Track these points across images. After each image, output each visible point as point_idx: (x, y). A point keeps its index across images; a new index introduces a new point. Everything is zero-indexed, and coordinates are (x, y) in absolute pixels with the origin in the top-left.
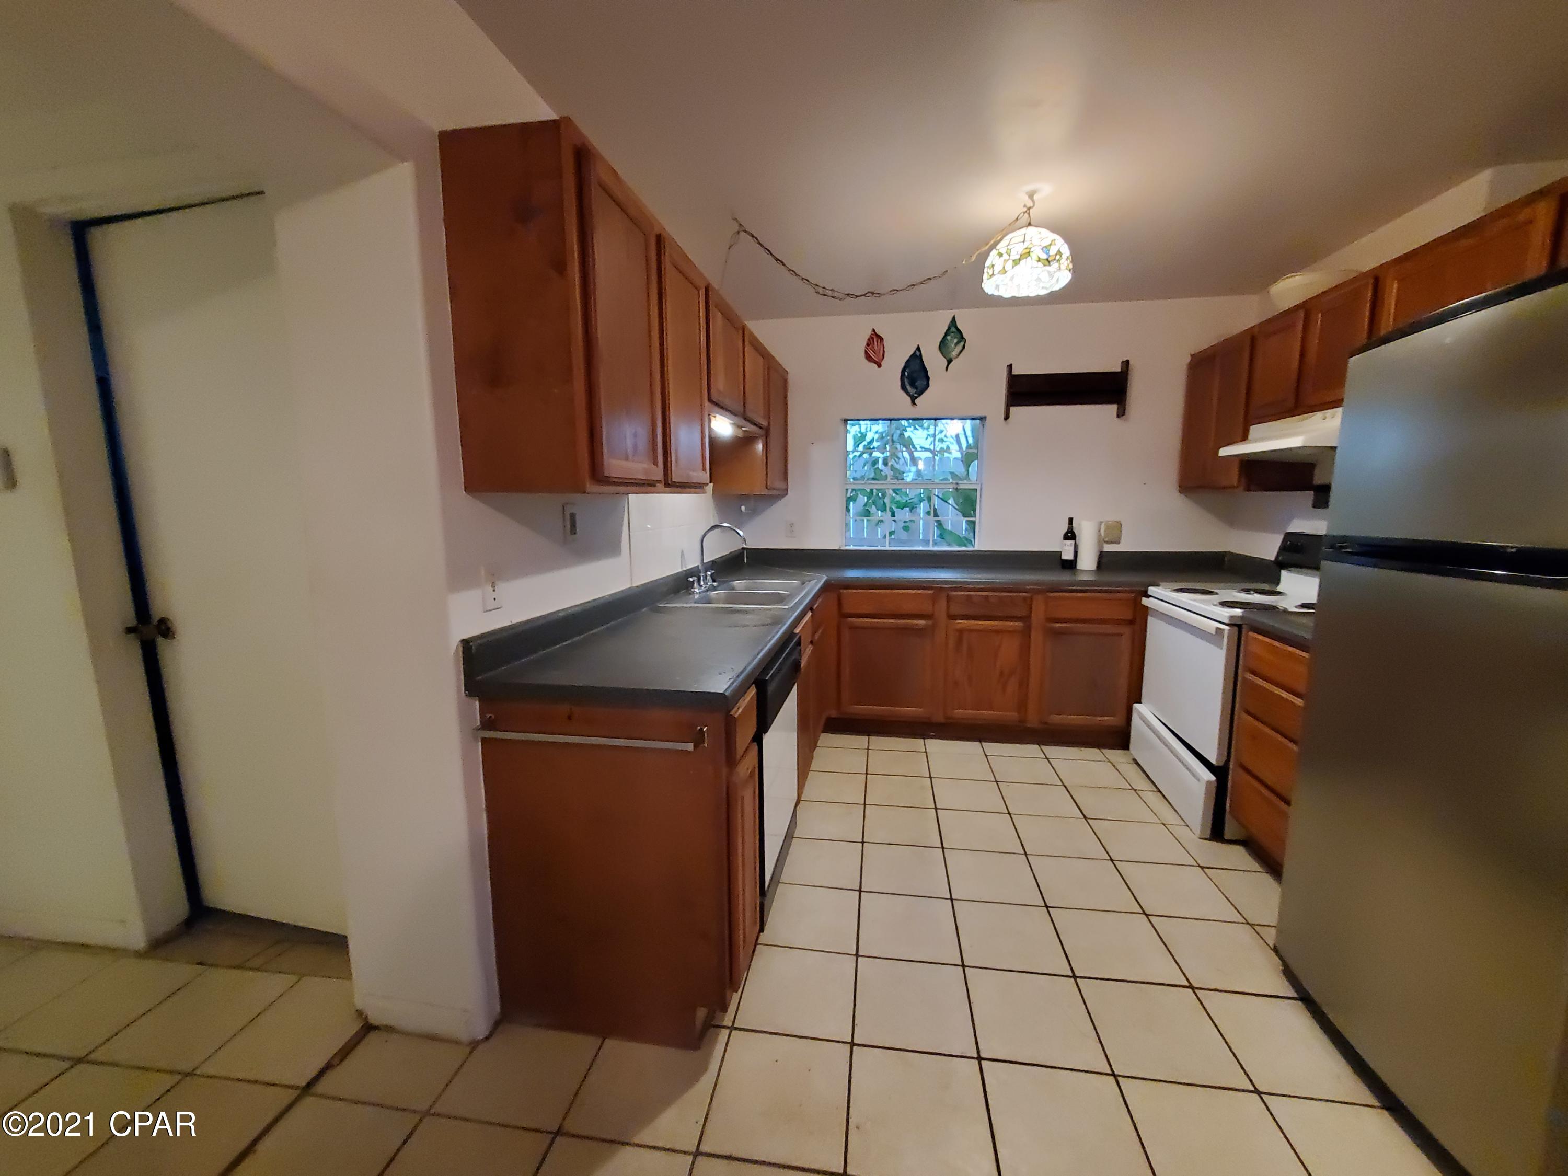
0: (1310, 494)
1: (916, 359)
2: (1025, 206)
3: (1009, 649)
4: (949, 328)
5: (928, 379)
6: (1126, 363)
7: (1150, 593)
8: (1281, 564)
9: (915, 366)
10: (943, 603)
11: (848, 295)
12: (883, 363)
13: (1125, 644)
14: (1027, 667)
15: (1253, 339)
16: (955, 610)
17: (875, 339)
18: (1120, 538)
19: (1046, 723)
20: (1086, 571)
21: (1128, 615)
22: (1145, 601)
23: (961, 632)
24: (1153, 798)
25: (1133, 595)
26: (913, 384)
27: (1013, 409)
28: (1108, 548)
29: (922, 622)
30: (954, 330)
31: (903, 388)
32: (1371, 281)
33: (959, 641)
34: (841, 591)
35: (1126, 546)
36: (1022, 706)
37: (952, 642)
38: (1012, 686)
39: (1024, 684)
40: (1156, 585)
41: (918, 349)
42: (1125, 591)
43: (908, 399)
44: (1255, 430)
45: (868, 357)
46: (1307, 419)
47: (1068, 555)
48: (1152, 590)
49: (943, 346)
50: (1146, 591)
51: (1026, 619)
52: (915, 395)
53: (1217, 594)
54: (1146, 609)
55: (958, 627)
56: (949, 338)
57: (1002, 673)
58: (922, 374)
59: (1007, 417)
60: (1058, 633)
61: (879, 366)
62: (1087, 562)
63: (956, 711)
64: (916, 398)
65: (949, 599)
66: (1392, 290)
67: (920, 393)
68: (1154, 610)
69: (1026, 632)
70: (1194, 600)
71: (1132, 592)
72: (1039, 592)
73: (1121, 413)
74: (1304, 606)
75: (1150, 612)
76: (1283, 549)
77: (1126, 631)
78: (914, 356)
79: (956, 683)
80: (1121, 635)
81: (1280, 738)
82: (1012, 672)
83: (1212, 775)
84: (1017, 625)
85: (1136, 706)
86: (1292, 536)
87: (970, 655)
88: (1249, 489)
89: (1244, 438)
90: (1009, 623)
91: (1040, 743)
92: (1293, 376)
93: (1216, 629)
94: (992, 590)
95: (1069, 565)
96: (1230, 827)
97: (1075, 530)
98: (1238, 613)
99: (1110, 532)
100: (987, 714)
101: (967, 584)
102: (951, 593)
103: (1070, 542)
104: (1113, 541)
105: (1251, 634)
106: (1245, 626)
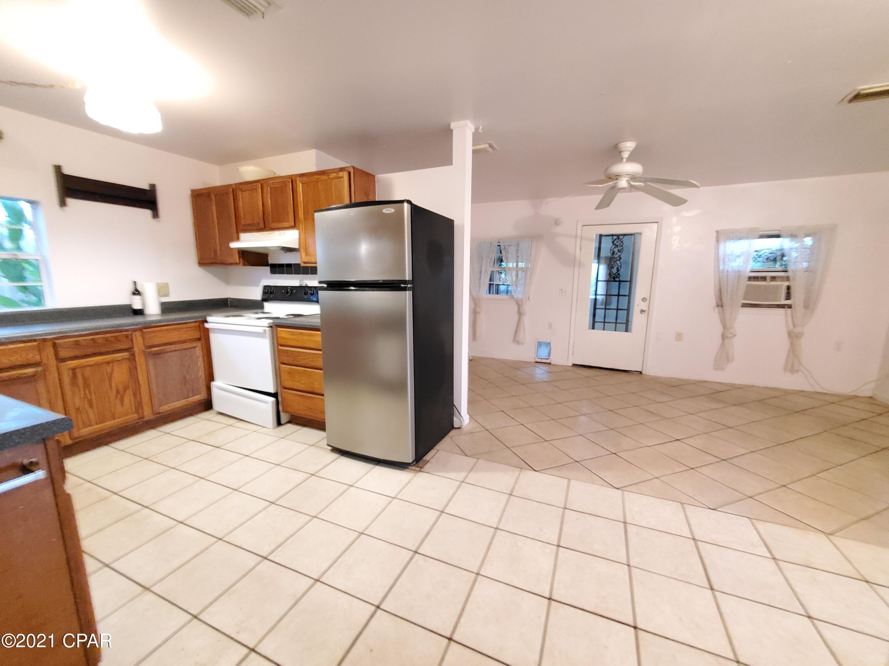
0: (268, 268)
3: (120, 373)
6: (153, 186)
7: (208, 321)
8: (264, 300)
10: (49, 351)
13: (199, 352)
14: (137, 381)
15: (233, 190)
16: (64, 354)
18: (168, 293)
19: (159, 413)
20: (155, 315)
21: (197, 335)
22: (207, 325)
23: (74, 369)
24: (240, 424)
25: (198, 323)
28: (165, 299)
32: (290, 181)
33: (74, 376)
35: (174, 297)
36: (139, 406)
37: (67, 379)
38: (128, 398)
39: (137, 393)
40: (211, 316)
42: (192, 322)
44: (243, 235)
47: (137, 306)
48: (209, 319)
50: (205, 320)
51: (129, 350)
53: (245, 317)
54: (208, 330)
55: (71, 367)
57: (118, 391)
59: (63, 204)
60: (157, 354)
62: (153, 309)
65: (55, 346)
66: (300, 187)
68: (213, 329)
69: (132, 358)
70: (238, 320)
71: (196, 322)
72: (135, 330)
73: (156, 216)
74: (288, 315)
75: (210, 330)
76: (264, 293)
79: (78, 409)
80: (195, 347)
81: (303, 369)
82: (126, 388)
83: (272, 399)
84: (126, 354)
85: (213, 384)
86: (265, 287)
87: (86, 385)
88: (244, 265)
89: (238, 239)
90: (116, 355)
91: (153, 427)
92: (261, 214)
93: (261, 330)
94: (98, 333)
95: (139, 312)
96: (284, 417)
97: (139, 289)
98: (271, 321)
99: (163, 289)
100: (110, 424)
101: (66, 332)
102: (57, 341)
103: (137, 297)
104: (167, 295)
105: (279, 329)
106: (274, 327)
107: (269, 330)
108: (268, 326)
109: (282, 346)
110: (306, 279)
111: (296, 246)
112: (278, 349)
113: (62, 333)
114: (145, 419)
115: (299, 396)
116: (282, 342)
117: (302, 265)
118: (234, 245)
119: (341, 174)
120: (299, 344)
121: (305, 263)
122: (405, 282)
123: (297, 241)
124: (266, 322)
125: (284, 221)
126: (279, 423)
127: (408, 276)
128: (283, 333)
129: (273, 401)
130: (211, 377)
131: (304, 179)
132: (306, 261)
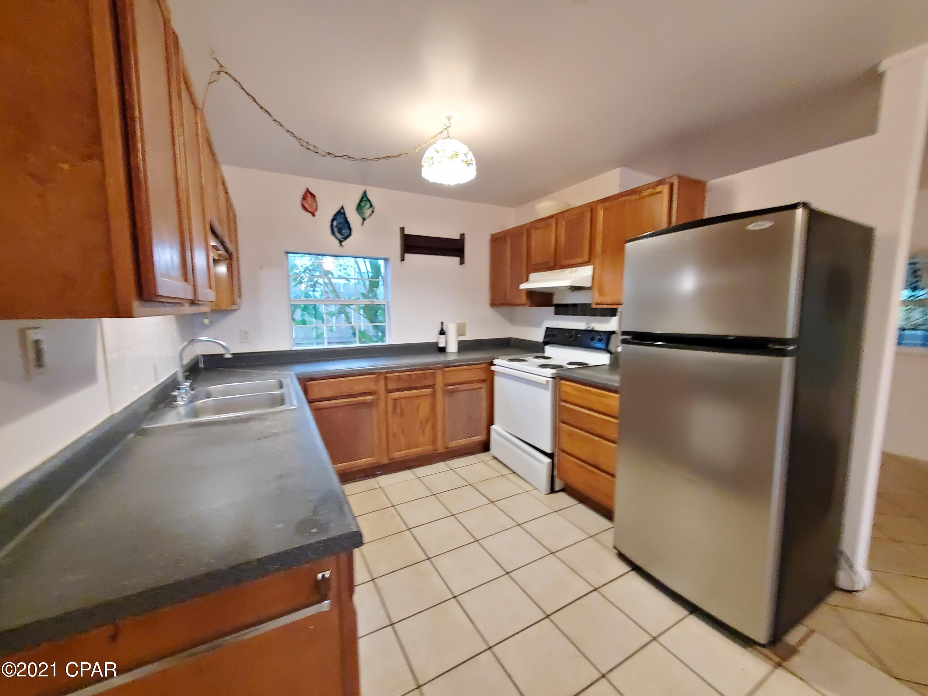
0: (552, 309)
1: (341, 214)
2: (445, 125)
3: (425, 406)
4: (362, 198)
5: (350, 229)
6: (462, 235)
7: (494, 363)
8: (546, 343)
9: (340, 219)
10: (382, 382)
11: (329, 153)
12: (317, 214)
13: (483, 393)
14: (435, 416)
15: (528, 230)
16: (391, 386)
17: (308, 195)
18: (465, 332)
19: (447, 448)
21: (483, 376)
22: (493, 368)
23: (395, 400)
24: (512, 477)
25: (486, 365)
26: (340, 232)
27: (407, 256)
28: (462, 338)
29: (369, 398)
30: (364, 198)
31: (333, 233)
32: (589, 209)
33: (395, 406)
34: (307, 383)
35: (469, 337)
36: (434, 441)
37: (390, 408)
38: (428, 430)
39: (434, 427)
40: (497, 358)
41: (342, 208)
42: (481, 364)
43: (337, 242)
44: (532, 276)
45: (304, 207)
46: (560, 272)
47: (441, 345)
48: (496, 361)
49: (359, 208)
50: (492, 362)
51: (432, 386)
52: (342, 240)
53: (527, 361)
54: (493, 371)
55: (394, 397)
56: (362, 204)
57: (421, 423)
58: (346, 226)
59: (403, 259)
60: (452, 392)
61: (314, 215)
62: (452, 348)
63: (396, 453)
64: (343, 241)
65: (386, 379)
66: (600, 214)
67: (346, 238)
68: (497, 372)
69: (433, 395)
70: (522, 365)
71: (484, 363)
72: (438, 369)
73: (462, 262)
74: (571, 364)
75: (495, 373)
76: (546, 336)
77: (484, 386)
78: (339, 212)
79: (394, 435)
80: (481, 388)
81: (587, 434)
82: (427, 421)
83: (548, 460)
84: (429, 390)
85: (493, 427)
86: (548, 329)
87: (402, 415)
88: (531, 306)
89: (527, 280)
90: (424, 390)
91: (443, 460)
92: (552, 250)
93: (543, 380)
94: (413, 370)
95: (442, 350)
96: (558, 485)
97: (445, 329)
98: (554, 371)
99: (461, 330)
100: (414, 451)
101: (394, 368)
102: (388, 375)
103: (443, 336)
104: (463, 335)
105: (563, 382)
106: (558, 378)
107: (552, 381)
108: (551, 376)
109: (564, 401)
110: (594, 322)
111: (589, 285)
112: (560, 406)
113: (391, 368)
114: (438, 451)
115: (581, 467)
116: (564, 397)
117: (594, 306)
118: (524, 286)
119: (659, 189)
120: (585, 404)
121: (597, 304)
122: (784, 342)
123: (590, 279)
124: (550, 372)
125: (577, 257)
126: (552, 490)
127: (790, 332)
128: (567, 387)
129: (549, 463)
130: (491, 422)
131: (607, 204)
132: (599, 301)
